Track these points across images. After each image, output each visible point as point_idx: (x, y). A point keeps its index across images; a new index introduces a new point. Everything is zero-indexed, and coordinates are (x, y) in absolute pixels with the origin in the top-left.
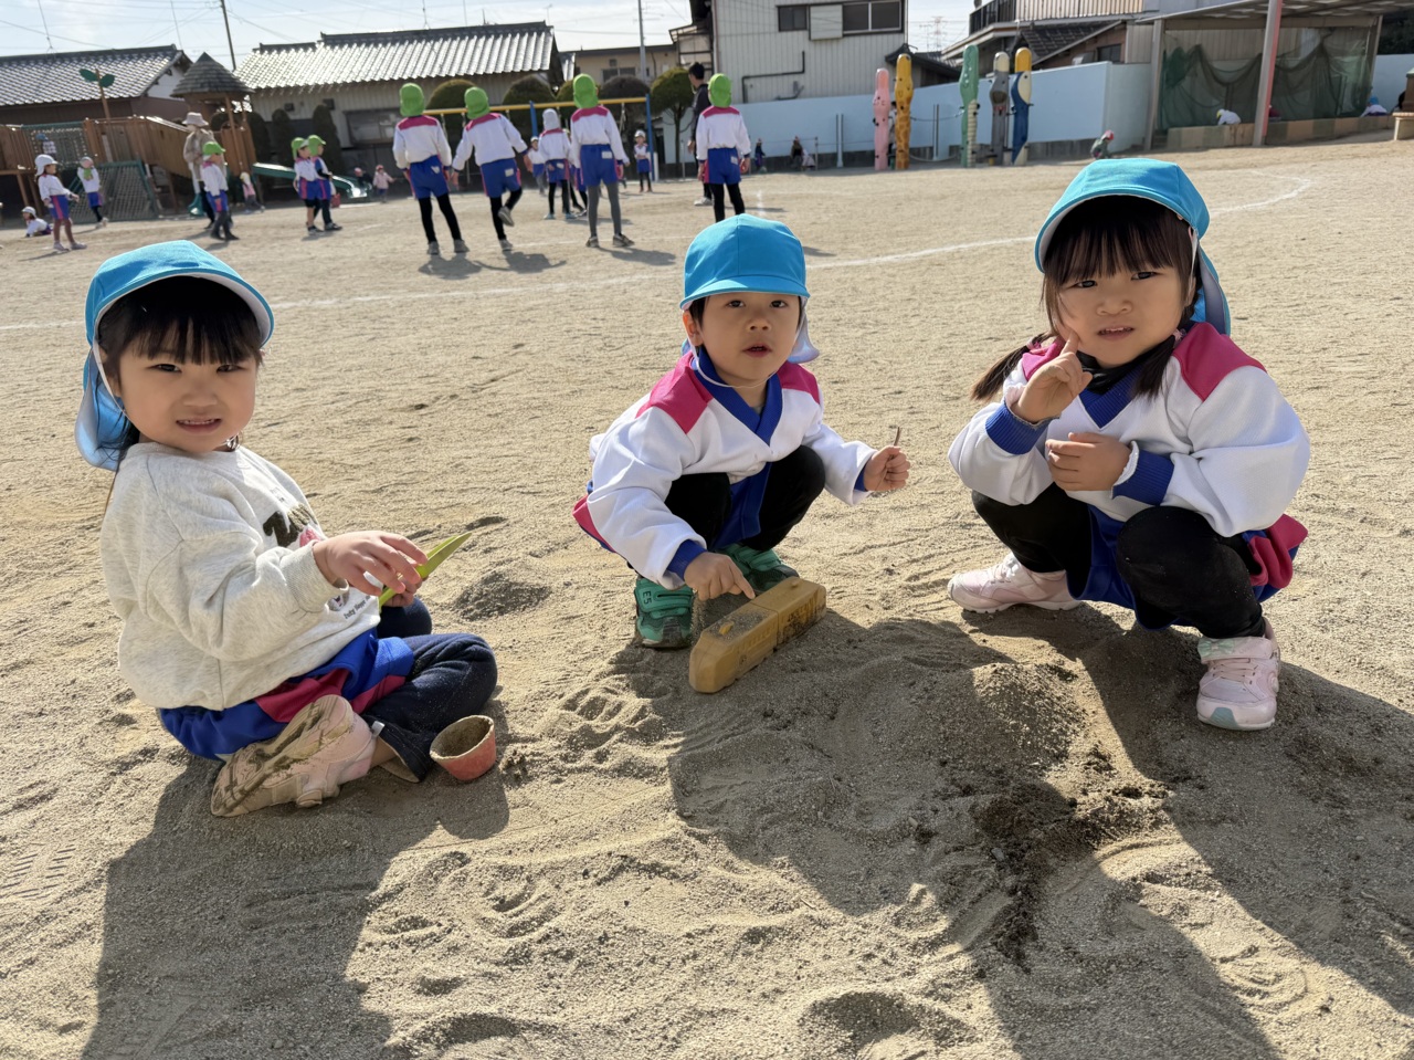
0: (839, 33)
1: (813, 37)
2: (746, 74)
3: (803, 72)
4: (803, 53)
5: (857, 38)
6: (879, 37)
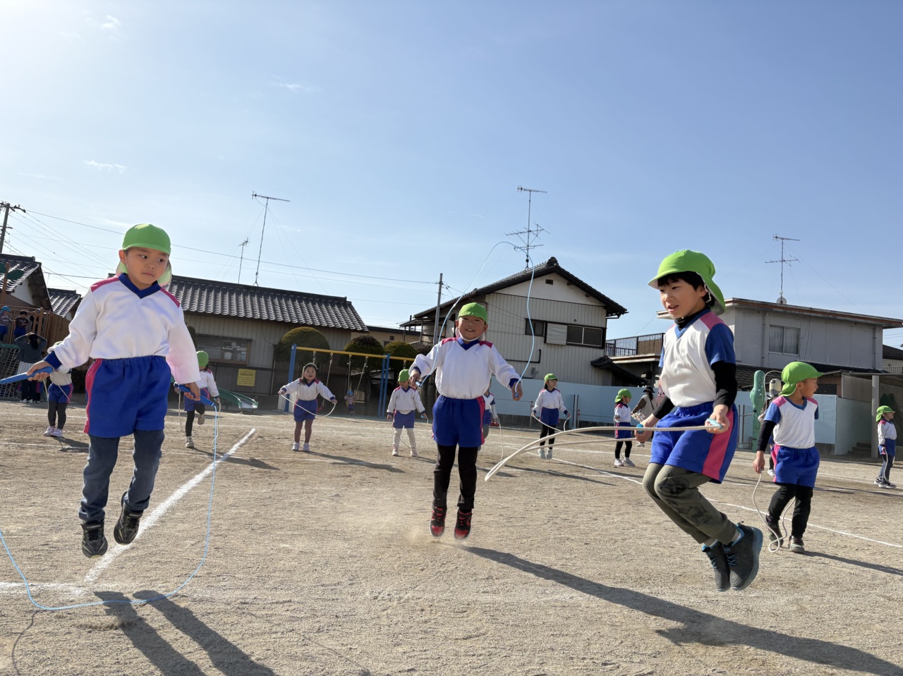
0: (565, 342)
1: (548, 341)
3: (539, 362)
4: (540, 350)
5: (574, 347)
6: (588, 349)
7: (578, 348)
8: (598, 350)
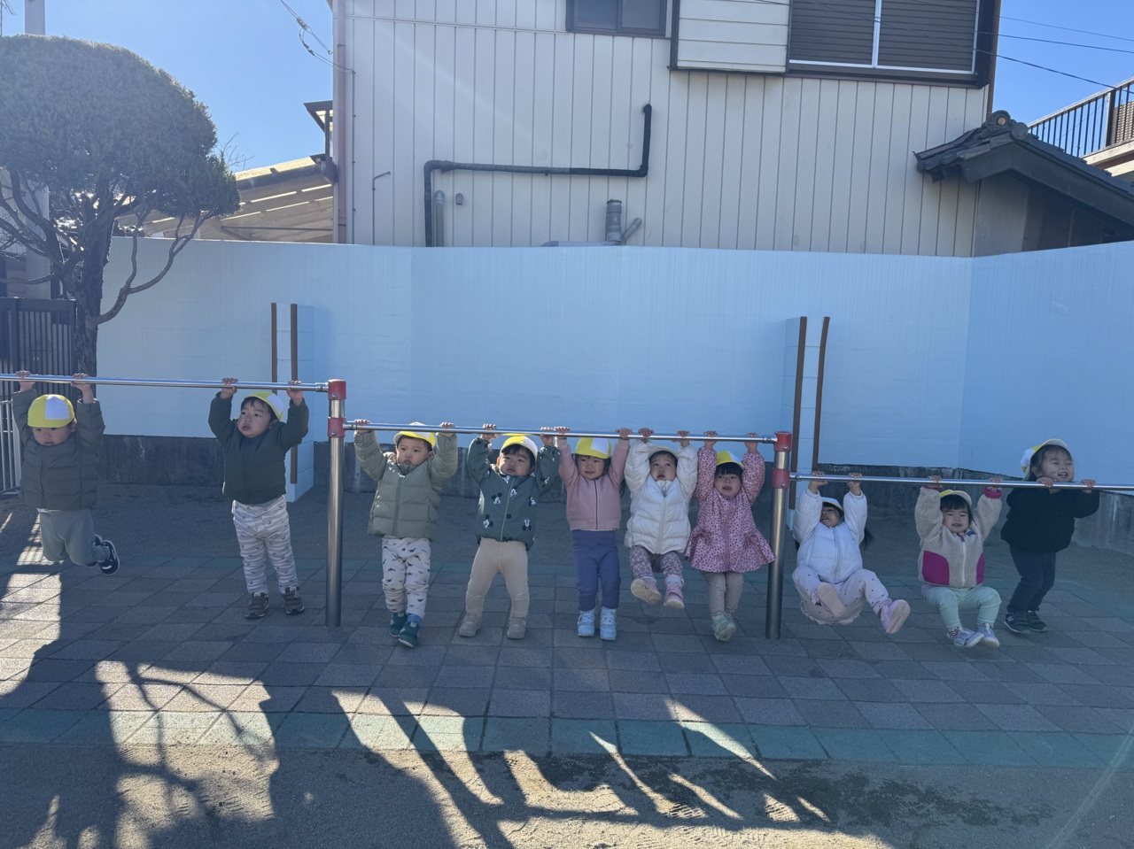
0: (776, 59)
1: (686, 58)
2: (442, 156)
3: (642, 172)
4: (647, 110)
5: (829, 86)
6: (903, 91)
7: (848, 88)
8: (958, 94)
